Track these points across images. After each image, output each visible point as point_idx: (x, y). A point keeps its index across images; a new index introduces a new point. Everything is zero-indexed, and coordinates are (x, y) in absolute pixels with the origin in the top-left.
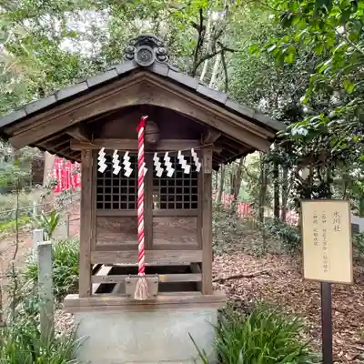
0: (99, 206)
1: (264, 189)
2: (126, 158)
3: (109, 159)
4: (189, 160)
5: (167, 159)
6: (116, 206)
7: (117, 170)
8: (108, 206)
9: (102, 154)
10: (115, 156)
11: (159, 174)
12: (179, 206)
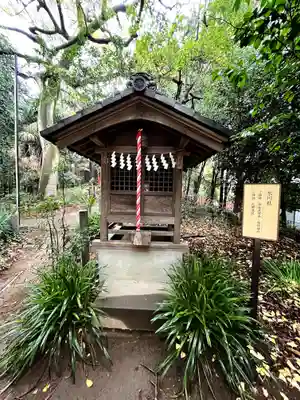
0: (112, 188)
1: (213, 191)
2: (129, 158)
3: (118, 159)
4: (168, 160)
5: (154, 159)
6: (122, 189)
7: (122, 166)
8: (117, 189)
9: (113, 156)
10: (122, 157)
11: (149, 169)
12: (161, 189)
